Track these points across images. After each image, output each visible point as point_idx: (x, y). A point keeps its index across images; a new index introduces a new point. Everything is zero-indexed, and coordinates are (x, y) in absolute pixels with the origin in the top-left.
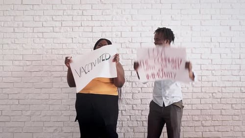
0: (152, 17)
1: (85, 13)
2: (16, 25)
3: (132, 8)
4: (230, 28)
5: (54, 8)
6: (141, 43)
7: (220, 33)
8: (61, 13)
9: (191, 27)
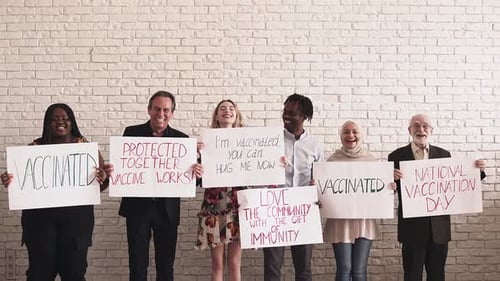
0: (281, 81)
1: (184, 75)
2: (82, 93)
3: (253, 68)
4: (395, 98)
5: (139, 67)
6: (265, 119)
7: (381, 106)
8: (148, 75)
9: (339, 97)
